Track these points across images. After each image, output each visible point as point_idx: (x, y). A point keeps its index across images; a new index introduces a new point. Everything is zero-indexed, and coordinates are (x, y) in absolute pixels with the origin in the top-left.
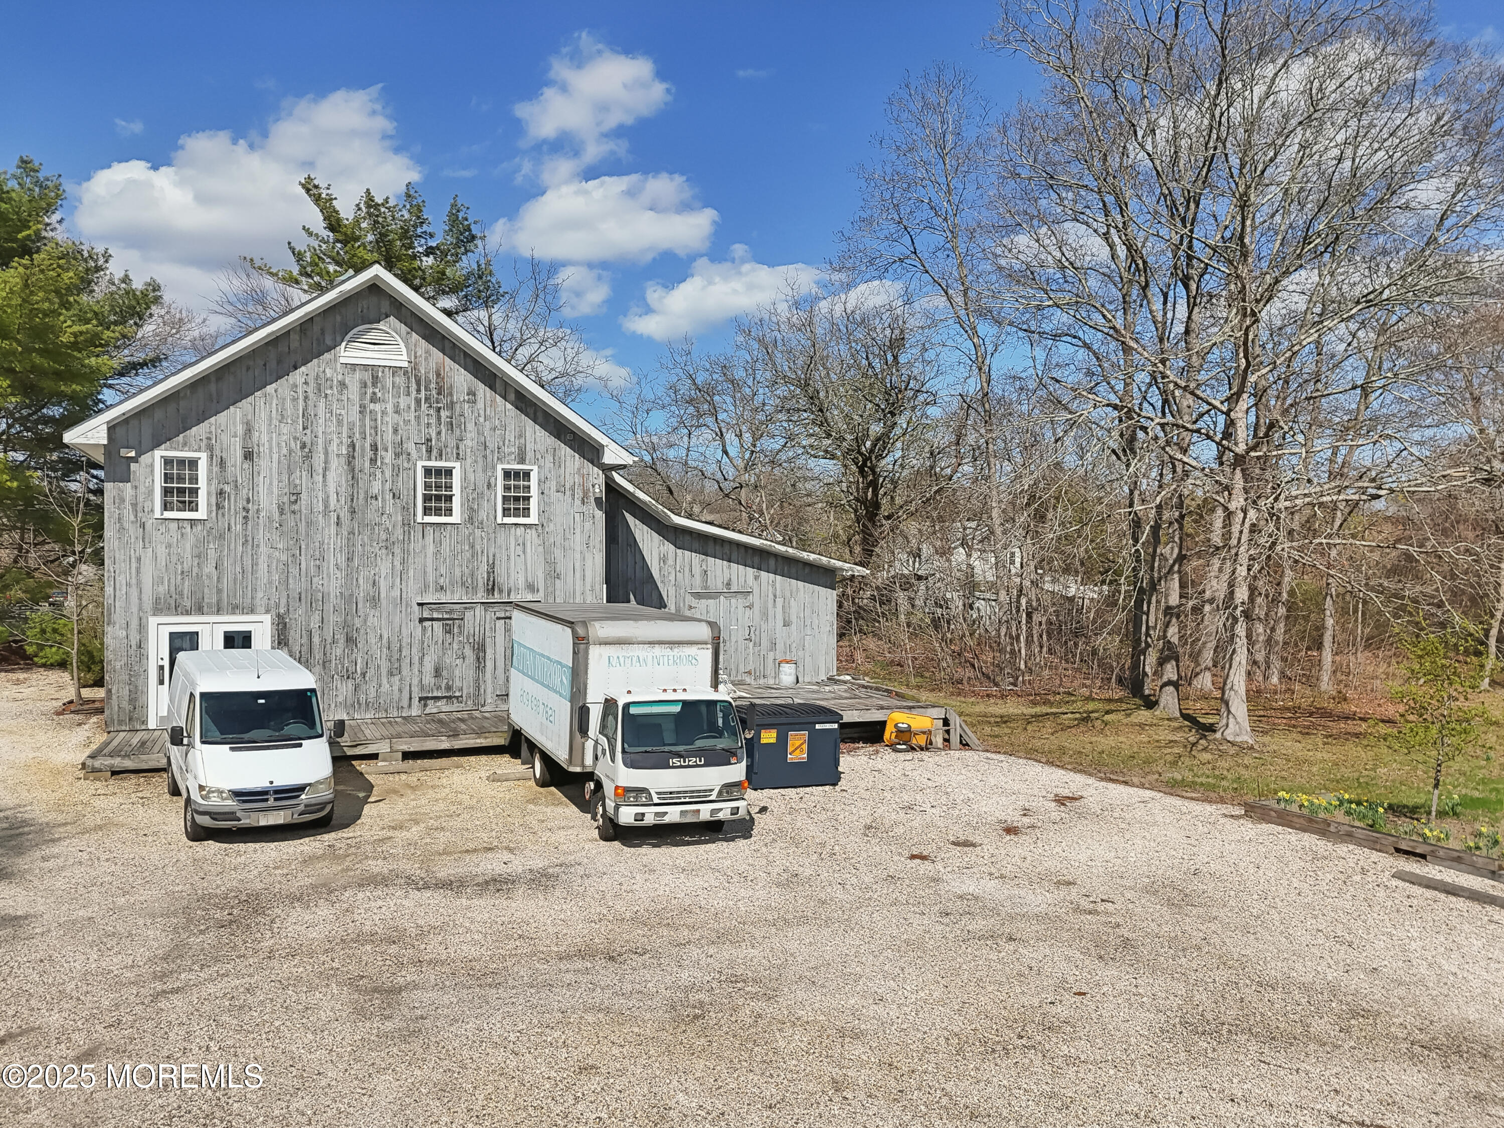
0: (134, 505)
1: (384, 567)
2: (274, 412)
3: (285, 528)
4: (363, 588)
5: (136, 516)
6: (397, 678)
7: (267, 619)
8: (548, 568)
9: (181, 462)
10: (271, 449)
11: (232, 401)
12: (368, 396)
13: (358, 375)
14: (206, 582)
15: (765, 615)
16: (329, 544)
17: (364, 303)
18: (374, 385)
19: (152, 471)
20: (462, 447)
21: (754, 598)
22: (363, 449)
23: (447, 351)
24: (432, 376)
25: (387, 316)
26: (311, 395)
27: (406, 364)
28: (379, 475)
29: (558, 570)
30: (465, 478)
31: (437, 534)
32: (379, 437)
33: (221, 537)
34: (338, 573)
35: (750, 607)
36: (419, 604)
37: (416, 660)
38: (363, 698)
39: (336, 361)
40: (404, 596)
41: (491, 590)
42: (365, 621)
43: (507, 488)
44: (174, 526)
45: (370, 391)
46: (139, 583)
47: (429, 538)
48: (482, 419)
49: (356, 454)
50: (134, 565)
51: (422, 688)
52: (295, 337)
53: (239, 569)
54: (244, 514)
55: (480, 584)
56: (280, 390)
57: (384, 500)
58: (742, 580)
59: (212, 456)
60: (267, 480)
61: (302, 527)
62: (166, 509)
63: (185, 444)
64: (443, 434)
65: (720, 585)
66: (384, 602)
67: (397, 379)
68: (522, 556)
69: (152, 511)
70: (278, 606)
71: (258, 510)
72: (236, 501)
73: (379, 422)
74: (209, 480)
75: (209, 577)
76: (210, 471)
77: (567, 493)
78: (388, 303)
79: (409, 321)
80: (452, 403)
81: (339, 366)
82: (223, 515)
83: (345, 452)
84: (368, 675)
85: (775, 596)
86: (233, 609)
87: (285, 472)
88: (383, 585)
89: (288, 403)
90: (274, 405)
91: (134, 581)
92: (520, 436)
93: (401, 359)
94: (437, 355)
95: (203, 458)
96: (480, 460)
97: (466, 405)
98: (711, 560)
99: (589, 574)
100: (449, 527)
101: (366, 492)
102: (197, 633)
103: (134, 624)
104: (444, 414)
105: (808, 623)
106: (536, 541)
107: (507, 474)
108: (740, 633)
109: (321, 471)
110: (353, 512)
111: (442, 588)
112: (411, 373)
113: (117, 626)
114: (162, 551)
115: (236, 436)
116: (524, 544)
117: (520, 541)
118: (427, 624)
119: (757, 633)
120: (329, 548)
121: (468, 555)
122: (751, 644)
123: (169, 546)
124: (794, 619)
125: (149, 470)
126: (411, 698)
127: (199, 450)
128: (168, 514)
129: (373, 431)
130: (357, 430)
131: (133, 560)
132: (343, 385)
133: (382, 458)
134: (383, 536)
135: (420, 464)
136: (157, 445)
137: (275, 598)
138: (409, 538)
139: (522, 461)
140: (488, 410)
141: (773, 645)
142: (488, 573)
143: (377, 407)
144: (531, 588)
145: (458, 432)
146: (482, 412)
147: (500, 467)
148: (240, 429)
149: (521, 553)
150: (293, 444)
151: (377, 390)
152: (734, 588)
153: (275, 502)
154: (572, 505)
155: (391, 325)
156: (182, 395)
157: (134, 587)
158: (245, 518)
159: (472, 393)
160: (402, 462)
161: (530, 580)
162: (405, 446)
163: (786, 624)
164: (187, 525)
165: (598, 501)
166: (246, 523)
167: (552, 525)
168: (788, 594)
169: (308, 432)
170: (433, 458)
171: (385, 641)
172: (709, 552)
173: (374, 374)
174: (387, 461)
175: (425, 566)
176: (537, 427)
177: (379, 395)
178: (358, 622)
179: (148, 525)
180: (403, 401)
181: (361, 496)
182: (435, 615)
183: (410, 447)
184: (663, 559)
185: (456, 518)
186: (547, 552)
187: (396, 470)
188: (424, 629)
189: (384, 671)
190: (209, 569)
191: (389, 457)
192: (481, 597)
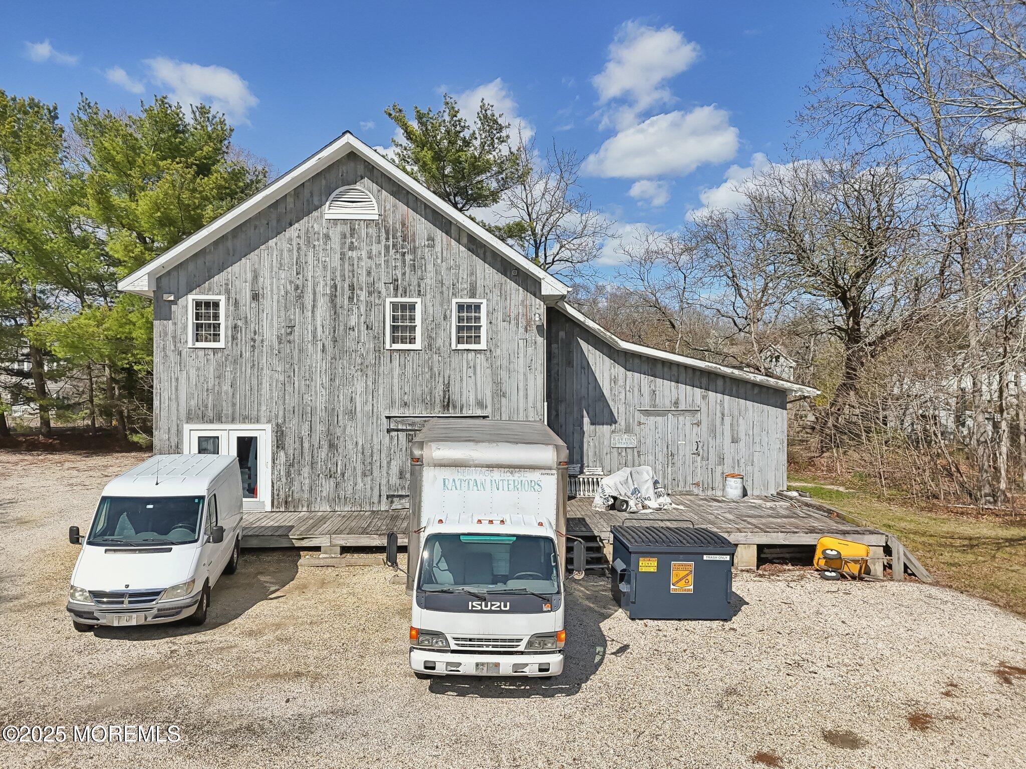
0: (174, 337)
1: (359, 386)
2: (275, 261)
3: (282, 355)
4: (342, 403)
5: (175, 346)
6: (369, 478)
7: (268, 427)
8: (495, 388)
9: (207, 304)
10: (272, 291)
11: (243, 254)
12: (347, 246)
13: (339, 228)
14: (224, 398)
15: (713, 432)
16: (316, 367)
17: (344, 169)
18: (352, 236)
19: (187, 311)
20: (423, 285)
21: (703, 416)
22: (343, 288)
23: (411, 204)
24: (398, 226)
25: (362, 178)
26: (303, 247)
27: (376, 217)
28: (355, 311)
29: (503, 389)
30: (425, 311)
31: (402, 359)
32: (355, 279)
33: (235, 362)
34: (323, 391)
35: (698, 424)
36: (388, 418)
37: (384, 464)
38: (342, 494)
39: (322, 217)
40: (375, 410)
41: (446, 406)
42: (345, 429)
43: (460, 319)
44: (201, 353)
45: (348, 241)
46: (177, 398)
47: (396, 363)
48: (439, 261)
49: (337, 294)
50: (174, 384)
51: (389, 489)
52: (290, 200)
53: (247, 388)
54: (252, 343)
55: (438, 401)
56: (279, 244)
57: (359, 331)
58: (690, 399)
59: (229, 298)
60: (269, 316)
61: (296, 353)
62: (197, 341)
63: (210, 289)
64: (407, 275)
65: (667, 403)
66: (359, 415)
67: (370, 230)
68: (473, 378)
69: (186, 342)
70: (277, 416)
71: (262, 341)
72: (246, 334)
73: (356, 266)
74: (227, 317)
75: (227, 393)
76: (227, 310)
77: (512, 322)
78: (362, 167)
79: (379, 181)
80: (415, 247)
81: (324, 221)
82: (237, 345)
83: (328, 292)
84: (346, 474)
85: (723, 415)
86: (244, 419)
87: (283, 309)
88: (358, 400)
89: (285, 254)
90: (275, 255)
91: (174, 397)
92: (472, 274)
93: (373, 214)
94: (403, 208)
95: (222, 299)
96: (438, 296)
97: (427, 250)
98: (659, 381)
99: (531, 393)
100: (412, 353)
101: (346, 325)
102: (218, 437)
103: (174, 430)
104: (408, 257)
105: (757, 440)
106: (486, 364)
107: (461, 307)
108: (688, 448)
109: (310, 308)
110: (335, 341)
111: (406, 404)
112: (381, 224)
113: (162, 431)
114: (193, 373)
115: (246, 282)
116: (474, 367)
117: (472, 364)
118: (394, 434)
119: (706, 448)
120: (316, 371)
121: (428, 376)
122: (699, 459)
123: (198, 369)
124: (742, 435)
125: (184, 310)
126: (380, 496)
127: (219, 294)
128: (199, 345)
129: (351, 274)
130: (338, 274)
131: (173, 380)
132: (327, 237)
133: (358, 296)
134: (359, 361)
135: (388, 300)
136: (190, 291)
137: (274, 411)
138: (379, 362)
139: (473, 295)
140: (445, 252)
141: (721, 460)
142: (444, 391)
143: (354, 254)
144: (481, 404)
145: (420, 273)
146: (439, 255)
147: (454, 301)
148: (249, 276)
149: (472, 375)
150: (289, 287)
151: (354, 240)
152: (682, 407)
153: (275, 333)
154: (517, 333)
155: (366, 186)
156: (208, 251)
157: (174, 401)
158: (253, 346)
159: (431, 239)
160: (374, 299)
161: (479, 397)
162: (376, 285)
163: (735, 441)
164: (211, 353)
165: (539, 328)
166: (254, 351)
167: (498, 351)
168: (736, 413)
169: (300, 276)
170: (399, 295)
171: (360, 447)
172: (657, 374)
173: (352, 225)
174: (362, 298)
175: (392, 386)
176: (487, 266)
177: (356, 244)
178: (339, 432)
179: (184, 353)
180: (375, 248)
181: (342, 328)
182: (400, 427)
183: (381, 286)
184: (614, 380)
185: (418, 345)
186: (494, 374)
187: (369, 305)
188: (391, 438)
189: (359, 472)
190: (226, 387)
191: (363, 295)
192: (437, 411)
